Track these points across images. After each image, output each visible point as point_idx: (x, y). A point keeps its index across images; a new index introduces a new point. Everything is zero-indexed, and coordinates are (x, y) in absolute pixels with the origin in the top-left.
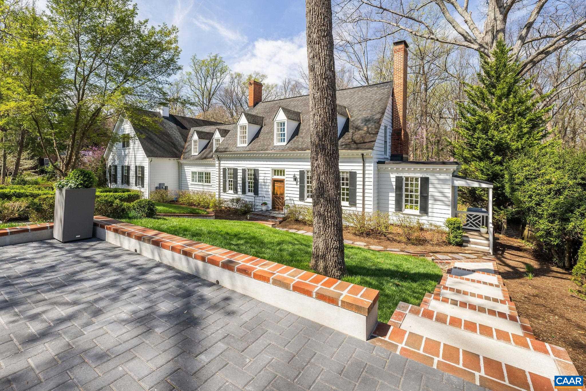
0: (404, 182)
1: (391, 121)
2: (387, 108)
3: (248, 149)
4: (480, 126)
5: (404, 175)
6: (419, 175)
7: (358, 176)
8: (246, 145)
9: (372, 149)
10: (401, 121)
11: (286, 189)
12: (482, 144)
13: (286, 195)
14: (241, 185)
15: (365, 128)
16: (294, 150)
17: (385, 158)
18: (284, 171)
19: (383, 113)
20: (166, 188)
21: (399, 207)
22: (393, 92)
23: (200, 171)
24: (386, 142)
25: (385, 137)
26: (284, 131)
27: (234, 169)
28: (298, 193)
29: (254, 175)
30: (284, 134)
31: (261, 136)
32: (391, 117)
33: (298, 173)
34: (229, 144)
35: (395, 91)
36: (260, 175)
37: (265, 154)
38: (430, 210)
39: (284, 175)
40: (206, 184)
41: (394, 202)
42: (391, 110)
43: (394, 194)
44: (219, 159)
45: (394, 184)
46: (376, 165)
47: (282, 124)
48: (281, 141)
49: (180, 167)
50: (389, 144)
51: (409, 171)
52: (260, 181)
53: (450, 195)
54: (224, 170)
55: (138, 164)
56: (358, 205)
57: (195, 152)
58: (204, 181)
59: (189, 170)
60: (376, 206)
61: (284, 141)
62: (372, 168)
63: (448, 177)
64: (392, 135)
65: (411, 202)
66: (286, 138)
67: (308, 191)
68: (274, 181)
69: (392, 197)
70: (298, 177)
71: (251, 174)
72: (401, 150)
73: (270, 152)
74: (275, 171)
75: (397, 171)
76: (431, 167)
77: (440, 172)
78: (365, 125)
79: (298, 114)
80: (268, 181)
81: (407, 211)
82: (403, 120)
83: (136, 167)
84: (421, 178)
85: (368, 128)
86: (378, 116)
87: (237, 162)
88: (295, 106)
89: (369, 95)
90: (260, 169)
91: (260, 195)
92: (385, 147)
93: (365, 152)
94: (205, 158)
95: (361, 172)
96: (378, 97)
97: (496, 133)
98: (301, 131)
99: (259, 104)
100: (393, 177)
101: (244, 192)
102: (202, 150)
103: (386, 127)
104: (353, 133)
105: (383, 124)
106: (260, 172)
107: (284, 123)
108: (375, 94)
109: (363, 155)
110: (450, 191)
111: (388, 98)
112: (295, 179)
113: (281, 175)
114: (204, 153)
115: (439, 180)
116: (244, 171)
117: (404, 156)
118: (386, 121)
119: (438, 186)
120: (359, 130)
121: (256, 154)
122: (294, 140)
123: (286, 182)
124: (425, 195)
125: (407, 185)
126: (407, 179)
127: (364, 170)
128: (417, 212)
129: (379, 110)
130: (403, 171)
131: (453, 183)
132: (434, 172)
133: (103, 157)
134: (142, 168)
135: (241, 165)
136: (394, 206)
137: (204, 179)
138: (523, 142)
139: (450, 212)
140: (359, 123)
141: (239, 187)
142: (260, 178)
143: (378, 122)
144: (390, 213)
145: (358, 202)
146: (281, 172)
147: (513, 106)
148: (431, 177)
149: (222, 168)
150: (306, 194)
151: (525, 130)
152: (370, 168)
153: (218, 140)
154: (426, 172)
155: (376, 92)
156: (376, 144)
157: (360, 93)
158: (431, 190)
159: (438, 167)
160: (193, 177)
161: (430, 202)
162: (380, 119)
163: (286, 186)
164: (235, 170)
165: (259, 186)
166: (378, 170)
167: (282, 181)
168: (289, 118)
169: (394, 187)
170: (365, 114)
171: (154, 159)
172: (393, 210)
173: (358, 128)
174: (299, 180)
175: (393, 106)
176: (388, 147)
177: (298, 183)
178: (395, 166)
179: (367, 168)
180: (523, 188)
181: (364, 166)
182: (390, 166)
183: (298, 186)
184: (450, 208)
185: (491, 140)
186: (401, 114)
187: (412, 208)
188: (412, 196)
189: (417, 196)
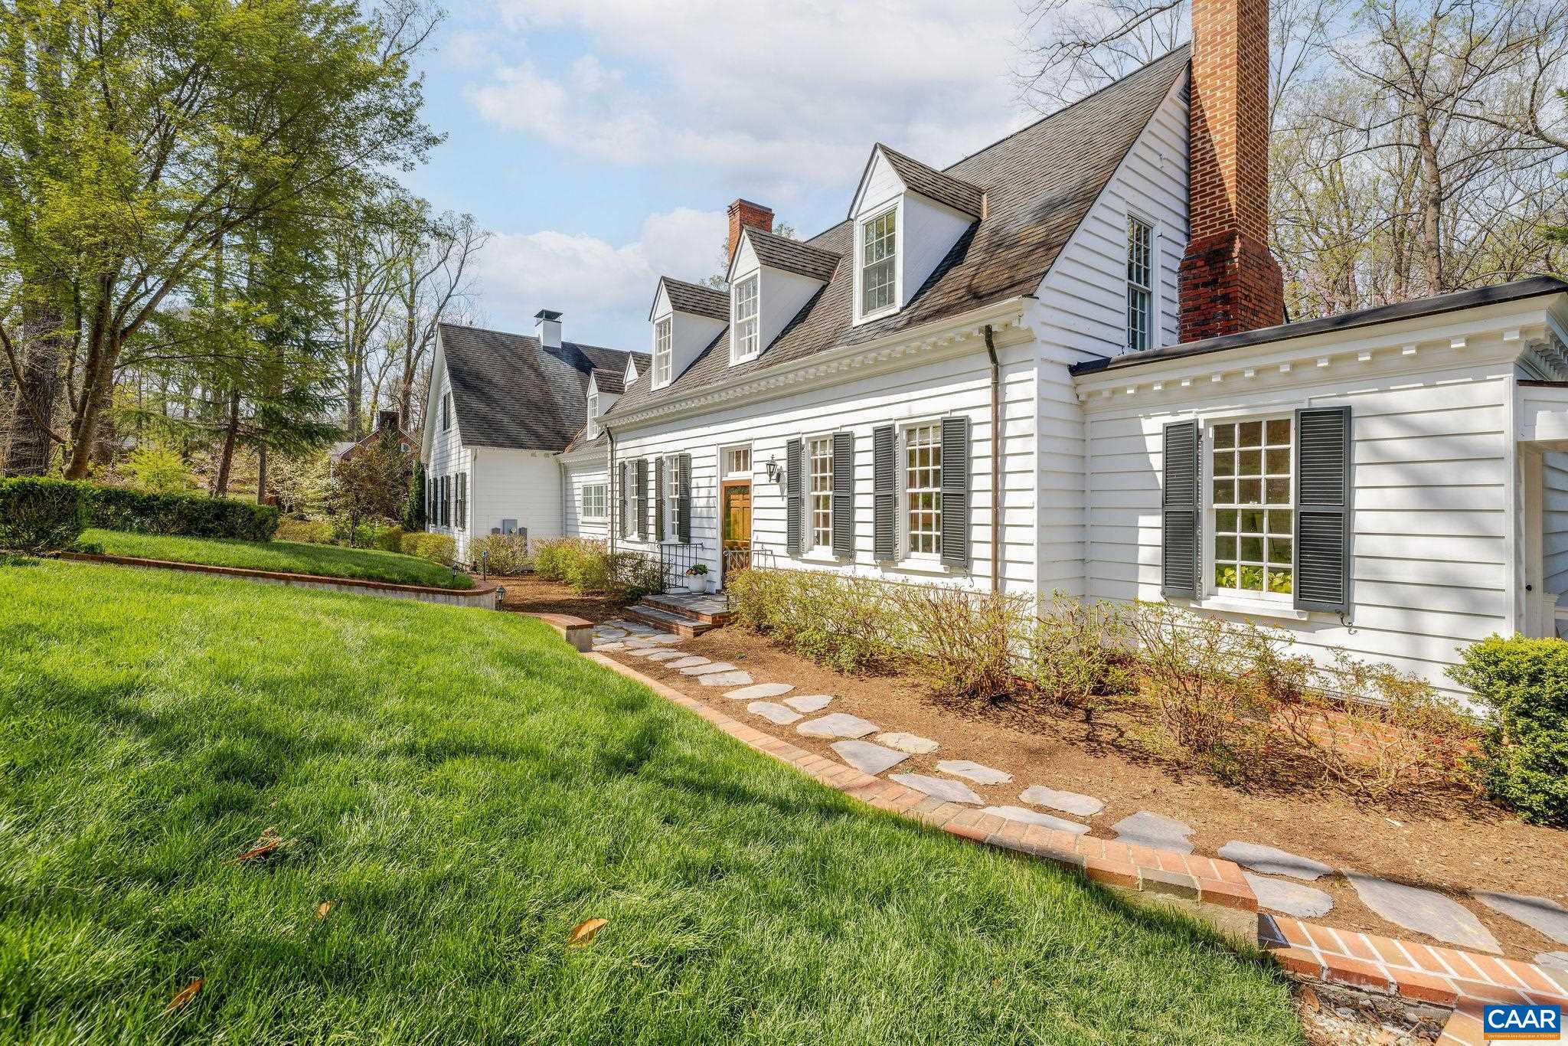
0: (1207, 452)
1: (1175, 206)
2: (1146, 137)
3: (668, 392)
5: (1203, 416)
6: (1291, 404)
8: (669, 382)
9: (1025, 296)
10: (1232, 196)
11: (754, 514)
13: (754, 537)
14: (654, 511)
15: (1037, 237)
19: (1119, 160)
20: (523, 532)
21: (1182, 581)
22: (1190, 80)
23: (598, 483)
24: (1141, 294)
25: (1138, 269)
28: (785, 526)
29: (682, 476)
30: (756, 323)
31: (714, 349)
32: (1175, 191)
33: (785, 454)
35: (1198, 72)
36: (694, 474)
37: (698, 397)
38: (1360, 593)
39: (751, 466)
41: (1156, 556)
43: (1155, 517)
44: (612, 436)
45: (1157, 465)
46: (1065, 378)
47: (749, 288)
48: (748, 348)
49: (564, 471)
51: (1233, 389)
52: (693, 493)
54: (623, 466)
55: (459, 470)
57: (593, 433)
59: (579, 484)
61: (756, 346)
62: (1032, 389)
63: (1483, 393)
64: (1185, 267)
65: (1253, 550)
66: (758, 333)
67: (817, 519)
68: (728, 492)
70: (783, 465)
74: (730, 456)
75: (1169, 399)
76: (1361, 344)
78: (1040, 224)
80: (713, 492)
84: (1305, 417)
87: (649, 439)
90: (692, 454)
91: (693, 542)
95: (988, 415)
98: (816, 307)
100: (1153, 427)
101: (660, 534)
103: (1140, 226)
104: (981, 265)
106: (693, 463)
107: (754, 284)
109: (989, 331)
112: (778, 477)
113: (746, 467)
116: (659, 465)
118: (1142, 196)
121: (679, 402)
122: (786, 337)
123: (753, 493)
124: (1326, 505)
125: (1222, 465)
126: (1222, 434)
127: (999, 405)
128: (1283, 603)
134: (464, 475)
135: (655, 448)
140: (1018, 226)
141: (649, 522)
142: (693, 484)
145: (976, 551)
146: (745, 456)
148: (1360, 406)
149: (617, 461)
152: (1028, 391)
154: (1332, 375)
158: (1366, 477)
159: (1409, 337)
160: (585, 502)
163: (754, 504)
164: (643, 467)
165: (693, 512)
166: (1081, 405)
167: (746, 489)
169: (1159, 482)
172: (1154, 594)
174: (786, 477)
177: (786, 491)
179: (1009, 396)
181: (997, 386)
183: (785, 502)
187: (1252, 583)
188: (1252, 521)
189: (1279, 521)
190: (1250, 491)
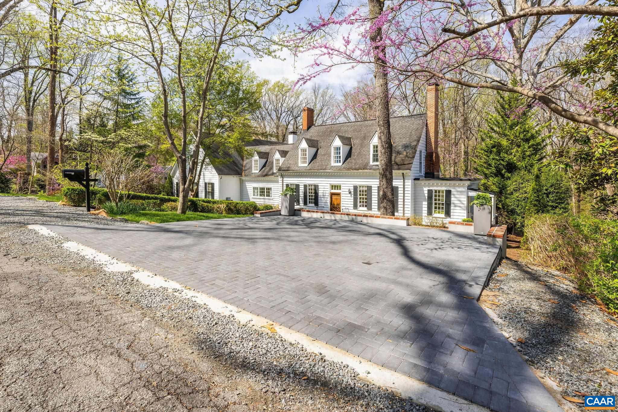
0: (434, 194)
1: (425, 146)
2: (422, 136)
3: (308, 168)
4: (494, 150)
5: (434, 188)
6: (444, 189)
7: (399, 189)
8: (306, 165)
9: (410, 170)
10: (433, 146)
11: (342, 200)
12: (495, 164)
13: (342, 205)
14: (303, 198)
15: (405, 153)
16: (348, 169)
17: (420, 176)
18: (340, 186)
19: (418, 141)
21: (430, 213)
22: (427, 123)
23: (261, 187)
24: (421, 163)
25: (420, 159)
26: (340, 154)
27: (296, 185)
28: (353, 203)
29: (315, 190)
30: (340, 157)
31: (318, 157)
32: (425, 143)
33: (353, 188)
34: (290, 164)
35: (428, 122)
36: (319, 189)
37: (324, 172)
38: (452, 214)
39: (340, 189)
40: (268, 198)
41: (426, 209)
42: (425, 137)
43: (426, 203)
44: (282, 176)
45: (426, 195)
46: (413, 181)
47: (338, 149)
48: (337, 162)
49: (242, 183)
50: (423, 164)
51: (437, 185)
52: (320, 194)
53: (466, 203)
54: (287, 185)
55: (207, 181)
56: (399, 211)
57: (255, 170)
58: (265, 195)
59: (250, 186)
60: (413, 212)
61: (340, 162)
62: (410, 184)
63: (464, 190)
64: (426, 157)
65: (439, 208)
66: (341, 159)
67: (360, 202)
68: (332, 194)
69: (425, 204)
70: (352, 190)
71: (312, 189)
72: (433, 169)
73: (329, 171)
74: (332, 186)
75: (429, 186)
76: (452, 182)
77: (459, 186)
78: (405, 150)
79: (349, 139)
80: (327, 194)
81: (436, 215)
82: (435, 145)
83: (206, 184)
84: (446, 191)
85: (407, 153)
86: (415, 143)
87: (300, 179)
88: (345, 131)
89: (408, 124)
90: (319, 185)
91: (319, 206)
92: (420, 167)
93: (405, 172)
94: (266, 175)
95: (402, 186)
96: (415, 127)
97: (506, 155)
98: (352, 154)
99: (311, 128)
100: (426, 190)
101: (305, 203)
102: (262, 168)
103: (421, 152)
104: (395, 157)
105: (418, 150)
106: (319, 187)
107: (340, 148)
108: (413, 124)
109: (403, 174)
110: (466, 199)
111: (423, 128)
112: (350, 193)
113: (337, 189)
114: (264, 171)
115: (458, 191)
116: (305, 186)
117: (435, 173)
118: (421, 147)
119: (457, 196)
120: (400, 154)
121: (317, 172)
122: (347, 161)
123: (342, 195)
124: (448, 203)
125: (436, 196)
126: (436, 191)
127: (404, 185)
128: (443, 215)
129: (415, 138)
130: (433, 185)
131: (468, 194)
132: (454, 186)
133: (170, 175)
134: (213, 185)
135: (302, 182)
136: (426, 212)
137: (265, 194)
138: (526, 162)
139: (465, 215)
140: (400, 148)
141: (300, 200)
142: (319, 192)
143: (415, 148)
144: (423, 217)
145: (399, 209)
146: (338, 187)
147: (519, 134)
148: (452, 190)
149: (285, 184)
150: (359, 204)
151: (528, 153)
152: (409, 183)
153: (278, 160)
154: (449, 186)
155: (414, 123)
156: (413, 166)
157: (400, 122)
158: (453, 199)
159: (457, 183)
160: (254, 192)
161: (452, 208)
162: (416, 146)
163: (342, 198)
164: (298, 186)
165: (319, 199)
166: (415, 185)
167: (339, 194)
168: (344, 144)
169: (427, 197)
170: (405, 141)
171: (224, 177)
172: (426, 214)
173: (399, 153)
174: (353, 193)
175: (426, 134)
176: (423, 167)
177: (353, 196)
178: (427, 182)
179: (406, 184)
180: (512, 196)
181: (404, 182)
182: (422, 182)
183: (353, 198)
184: (465, 212)
185: (503, 160)
186: (433, 140)
187: (439, 213)
188: (439, 204)
189: (443, 204)
190: (439, 200)
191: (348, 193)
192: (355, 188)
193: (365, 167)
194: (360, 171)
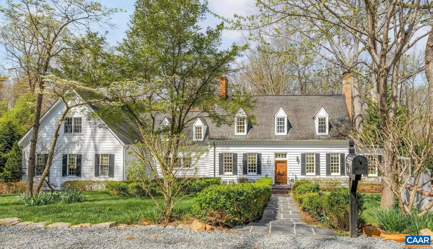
3: (248, 137)
8: (244, 134)
11: (288, 167)
13: (288, 172)
14: (242, 167)
15: (343, 126)
16: (295, 139)
18: (285, 154)
26: (283, 124)
27: (232, 154)
28: (300, 170)
29: (257, 158)
30: (283, 127)
33: (300, 156)
36: (263, 158)
40: (186, 168)
44: (213, 145)
47: (282, 119)
48: (281, 132)
52: (263, 162)
54: (220, 155)
55: (101, 152)
66: (285, 129)
67: (308, 168)
68: (277, 162)
70: (300, 158)
71: (254, 158)
73: (272, 140)
78: (342, 123)
80: (272, 162)
83: (97, 156)
86: (347, 118)
87: (236, 148)
89: (331, 102)
90: (262, 153)
96: (338, 104)
101: (245, 173)
104: (337, 128)
106: (262, 156)
108: (336, 102)
112: (298, 160)
116: (245, 155)
121: (261, 141)
122: (290, 131)
123: (288, 163)
128: (376, 175)
129: (345, 113)
134: (111, 156)
137: (182, 164)
141: (239, 169)
142: (263, 160)
150: (306, 170)
163: (288, 165)
164: (235, 155)
165: (262, 167)
167: (285, 162)
168: (287, 115)
170: (337, 116)
173: (338, 125)
174: (300, 160)
177: (300, 163)
183: (300, 165)
191: (296, 160)
192: (303, 156)
193: (313, 136)
194: (309, 140)
